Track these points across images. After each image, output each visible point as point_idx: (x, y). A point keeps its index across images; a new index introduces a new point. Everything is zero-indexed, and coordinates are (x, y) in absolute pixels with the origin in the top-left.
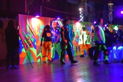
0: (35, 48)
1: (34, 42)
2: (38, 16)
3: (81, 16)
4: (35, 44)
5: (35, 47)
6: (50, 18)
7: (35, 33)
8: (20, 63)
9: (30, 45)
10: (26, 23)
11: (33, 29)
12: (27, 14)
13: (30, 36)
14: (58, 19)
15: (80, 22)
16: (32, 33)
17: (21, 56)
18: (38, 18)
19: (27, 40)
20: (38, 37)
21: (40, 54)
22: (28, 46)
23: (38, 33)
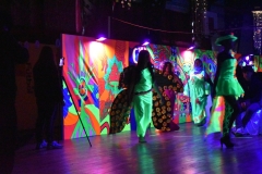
0: (97, 106)
1: (95, 93)
2: (102, 39)
4: (97, 96)
5: (97, 103)
6: (127, 42)
7: (97, 73)
8: (65, 138)
9: (86, 99)
10: (77, 53)
11: (92, 65)
12: (80, 34)
13: (87, 80)
14: (146, 43)
15: (192, 51)
16: (91, 73)
17: (67, 122)
18: (103, 42)
19: (80, 88)
20: (102, 82)
22: (83, 101)
23: (103, 74)
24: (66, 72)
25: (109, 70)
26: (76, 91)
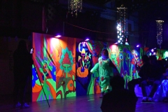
0: (55, 80)
1: (53, 71)
2: (59, 36)
3: (118, 37)
4: (55, 73)
5: (54, 78)
6: (75, 39)
7: (55, 58)
8: (33, 100)
9: (47, 75)
10: (42, 45)
11: (52, 53)
12: (45, 33)
13: (48, 63)
14: (87, 40)
15: (117, 45)
16: (51, 59)
17: (34, 90)
18: (59, 38)
19: (44, 68)
20: (58, 64)
21: (61, 88)
22: (45, 76)
23: (59, 59)
24: (35, 58)
25: (63, 56)
26: (41, 70)
